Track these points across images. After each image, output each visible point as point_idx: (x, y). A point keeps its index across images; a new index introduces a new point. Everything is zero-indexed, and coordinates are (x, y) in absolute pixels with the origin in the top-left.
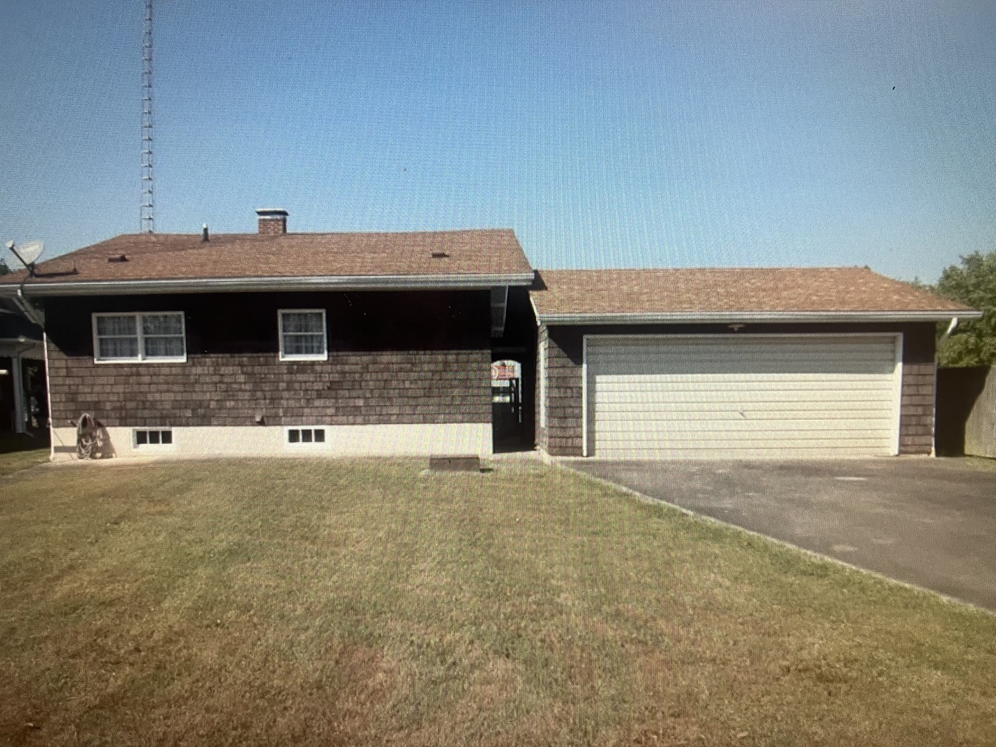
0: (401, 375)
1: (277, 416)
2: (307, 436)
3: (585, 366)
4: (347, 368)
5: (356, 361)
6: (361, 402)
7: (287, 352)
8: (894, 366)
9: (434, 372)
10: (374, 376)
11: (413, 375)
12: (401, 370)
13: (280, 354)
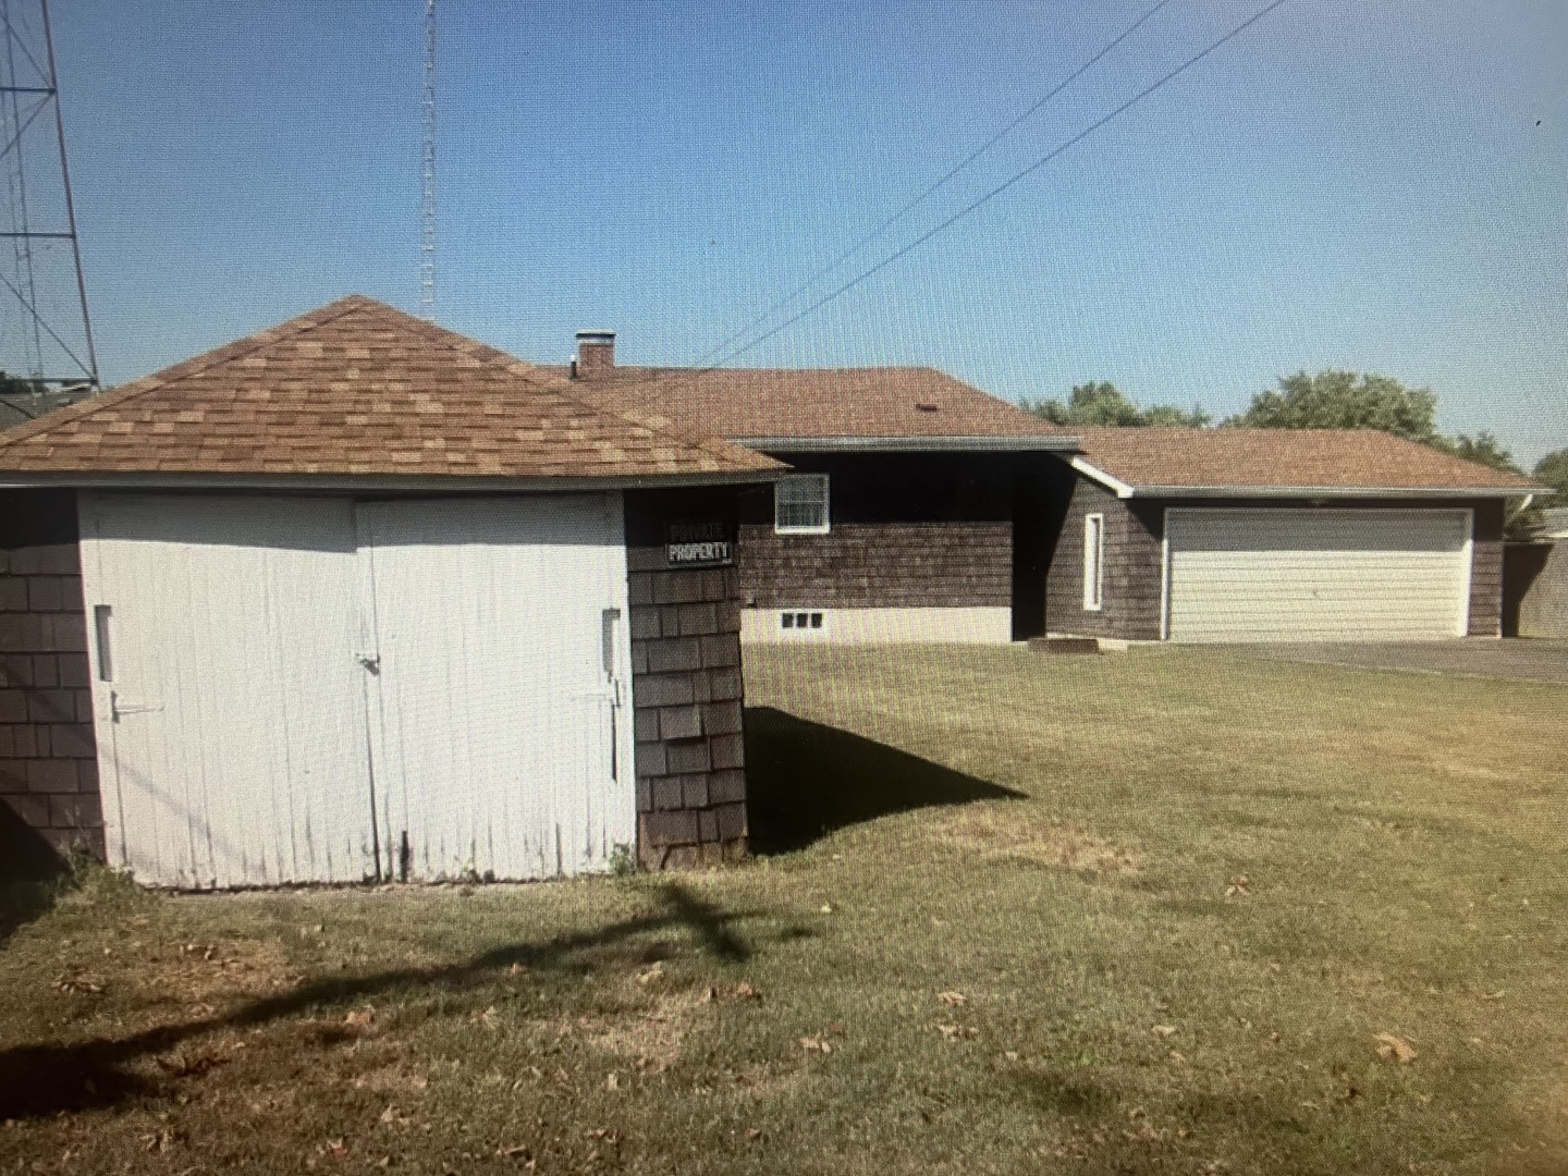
0: (911, 551)
1: (769, 597)
2: (802, 620)
3: (1165, 543)
4: (849, 542)
5: (859, 535)
6: (864, 582)
7: (783, 524)
8: (1462, 544)
9: (948, 547)
10: (882, 552)
11: (926, 551)
12: (910, 545)
13: (776, 526)
